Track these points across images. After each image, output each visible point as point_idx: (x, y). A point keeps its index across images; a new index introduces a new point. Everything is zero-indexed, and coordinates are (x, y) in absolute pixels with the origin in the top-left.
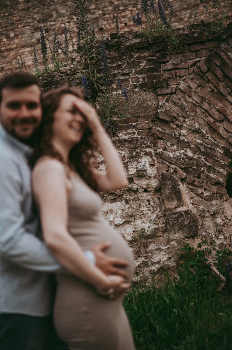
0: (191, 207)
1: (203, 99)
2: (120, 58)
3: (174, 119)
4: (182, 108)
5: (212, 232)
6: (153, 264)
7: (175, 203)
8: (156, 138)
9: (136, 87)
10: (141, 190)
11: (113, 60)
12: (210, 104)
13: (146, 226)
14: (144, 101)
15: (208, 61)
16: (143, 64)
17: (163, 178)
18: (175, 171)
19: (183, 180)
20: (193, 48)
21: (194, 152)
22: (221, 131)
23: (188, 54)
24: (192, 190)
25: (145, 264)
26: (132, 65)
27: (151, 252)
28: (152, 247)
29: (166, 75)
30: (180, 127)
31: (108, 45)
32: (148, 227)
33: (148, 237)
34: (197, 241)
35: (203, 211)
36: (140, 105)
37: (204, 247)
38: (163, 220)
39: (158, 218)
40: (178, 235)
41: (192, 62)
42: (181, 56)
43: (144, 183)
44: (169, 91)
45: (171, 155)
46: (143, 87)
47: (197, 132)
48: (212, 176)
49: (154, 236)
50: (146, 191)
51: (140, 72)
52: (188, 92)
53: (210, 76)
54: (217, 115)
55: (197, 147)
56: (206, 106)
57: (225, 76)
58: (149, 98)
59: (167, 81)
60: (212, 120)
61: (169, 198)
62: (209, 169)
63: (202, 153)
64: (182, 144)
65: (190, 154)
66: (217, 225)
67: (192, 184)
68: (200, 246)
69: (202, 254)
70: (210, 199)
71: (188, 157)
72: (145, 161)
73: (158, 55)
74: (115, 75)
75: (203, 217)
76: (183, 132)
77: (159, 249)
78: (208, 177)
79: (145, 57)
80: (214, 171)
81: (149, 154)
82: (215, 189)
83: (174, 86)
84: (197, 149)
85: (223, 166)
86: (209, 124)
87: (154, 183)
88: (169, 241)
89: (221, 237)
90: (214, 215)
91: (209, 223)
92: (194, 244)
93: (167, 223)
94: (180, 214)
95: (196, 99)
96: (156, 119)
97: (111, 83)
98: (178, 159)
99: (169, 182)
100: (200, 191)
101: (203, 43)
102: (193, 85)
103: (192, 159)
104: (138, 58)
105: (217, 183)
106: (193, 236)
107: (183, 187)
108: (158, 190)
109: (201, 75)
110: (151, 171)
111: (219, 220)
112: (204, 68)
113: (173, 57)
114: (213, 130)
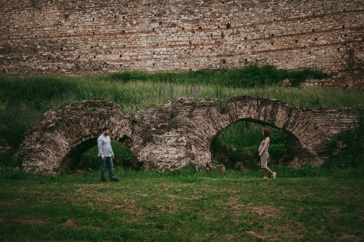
0: (194, 152)
1: (203, 122)
2: (182, 106)
3: (194, 127)
4: (197, 124)
5: (199, 160)
6: (182, 165)
7: (190, 150)
8: (188, 132)
9: (185, 116)
10: (181, 146)
11: (180, 107)
12: (205, 124)
13: (181, 155)
14: (187, 120)
15: (206, 112)
16: (188, 110)
17: (188, 143)
18: (192, 142)
19: (193, 144)
20: (203, 107)
21: (198, 137)
22: (207, 132)
23: (201, 109)
24: (196, 148)
25: (180, 165)
26: (185, 109)
27: (182, 162)
28: (182, 161)
29: (194, 114)
30: (196, 129)
31: (179, 101)
32: (182, 156)
33: (181, 158)
34: (194, 161)
35: (198, 153)
36: (185, 121)
37: (196, 163)
38: (186, 154)
39: (185, 154)
40: (189, 159)
41: (202, 111)
42: (199, 109)
43: (182, 144)
44: (194, 119)
45: (191, 137)
46: (187, 116)
47: (200, 131)
48: (202, 144)
49: (183, 158)
50: (183, 146)
51: (187, 112)
52: (199, 120)
53: (206, 116)
54: (207, 128)
55: (199, 136)
56: (204, 124)
57: (211, 117)
58: (188, 120)
59: (194, 116)
60: (205, 129)
61: (189, 149)
62: (201, 142)
63: (201, 138)
64: (195, 134)
65: (197, 137)
66: (201, 158)
67: (196, 146)
68: (195, 162)
69: (195, 165)
70: (200, 151)
71: (196, 138)
72: (184, 138)
73: (193, 108)
74: (180, 112)
75: (197, 155)
76: (196, 131)
77: (184, 162)
78: (200, 144)
79: (189, 108)
80: (203, 143)
81: (185, 136)
82: (202, 148)
83: (196, 118)
84: (199, 137)
85: (205, 142)
86: (204, 130)
87: (185, 144)
88: (187, 160)
89: (201, 161)
90: (201, 155)
91: (199, 157)
92: (193, 162)
93: (187, 155)
94: (190, 153)
95: (201, 122)
96: (189, 126)
97: (178, 114)
98: (193, 138)
99: (189, 144)
100: (198, 148)
101: (206, 106)
102: (201, 118)
103: (197, 139)
104: (187, 107)
105: (203, 147)
106: (193, 160)
107: (193, 146)
108: (186, 146)
109: (204, 115)
110: (185, 141)
111: (202, 157)
112: (205, 114)
113: (197, 109)
114: (205, 131)
